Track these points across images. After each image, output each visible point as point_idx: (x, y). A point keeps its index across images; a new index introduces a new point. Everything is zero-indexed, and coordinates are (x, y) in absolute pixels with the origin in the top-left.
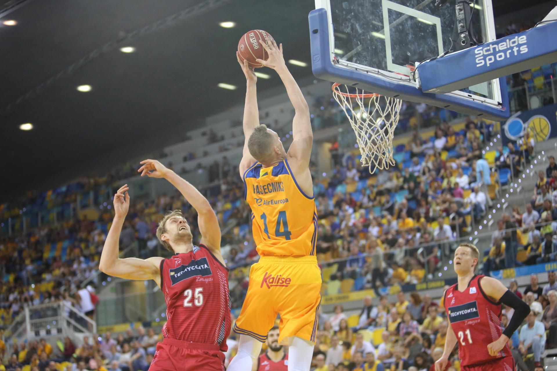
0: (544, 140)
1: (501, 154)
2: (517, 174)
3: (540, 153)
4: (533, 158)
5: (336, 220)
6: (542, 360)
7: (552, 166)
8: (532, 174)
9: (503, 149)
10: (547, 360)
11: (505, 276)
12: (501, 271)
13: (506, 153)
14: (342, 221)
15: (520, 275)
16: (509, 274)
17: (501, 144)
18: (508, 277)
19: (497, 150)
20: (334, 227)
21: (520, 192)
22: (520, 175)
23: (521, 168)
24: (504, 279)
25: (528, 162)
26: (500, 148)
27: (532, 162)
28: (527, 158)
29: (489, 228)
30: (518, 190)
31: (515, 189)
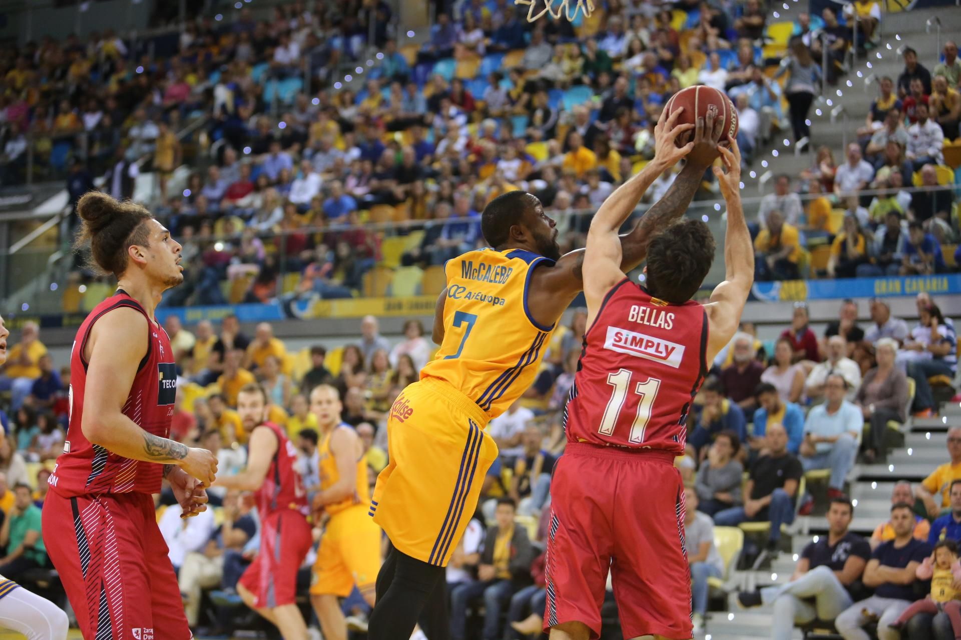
0: (904, 10)
1: (806, 30)
2: (835, 77)
3: (890, 37)
4: (875, 46)
5: (428, 137)
6: (847, 485)
7: (911, 71)
8: (867, 81)
9: (809, 21)
10: (859, 488)
11: (784, 295)
12: (777, 285)
13: (816, 29)
14: (439, 139)
15: (818, 296)
16: (793, 292)
17: (806, 8)
18: (790, 299)
19: (797, 21)
20: (422, 149)
21: (839, 118)
22: (841, 81)
23: (845, 67)
24: (782, 300)
25: (863, 55)
26: (804, 17)
27: (870, 55)
28: (860, 45)
29: (761, 188)
30: (834, 113)
31: (827, 111)
